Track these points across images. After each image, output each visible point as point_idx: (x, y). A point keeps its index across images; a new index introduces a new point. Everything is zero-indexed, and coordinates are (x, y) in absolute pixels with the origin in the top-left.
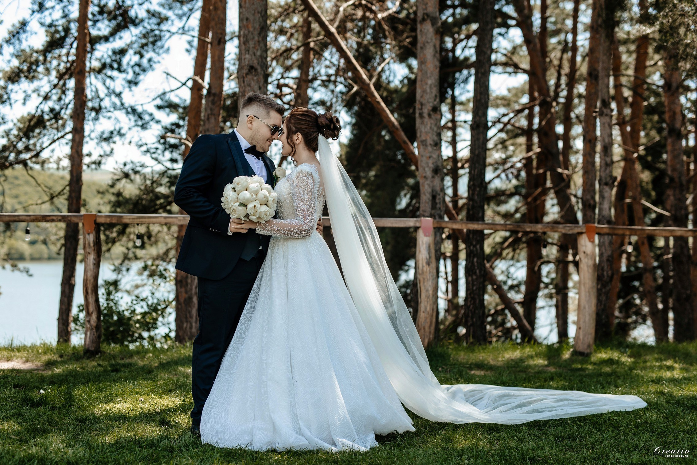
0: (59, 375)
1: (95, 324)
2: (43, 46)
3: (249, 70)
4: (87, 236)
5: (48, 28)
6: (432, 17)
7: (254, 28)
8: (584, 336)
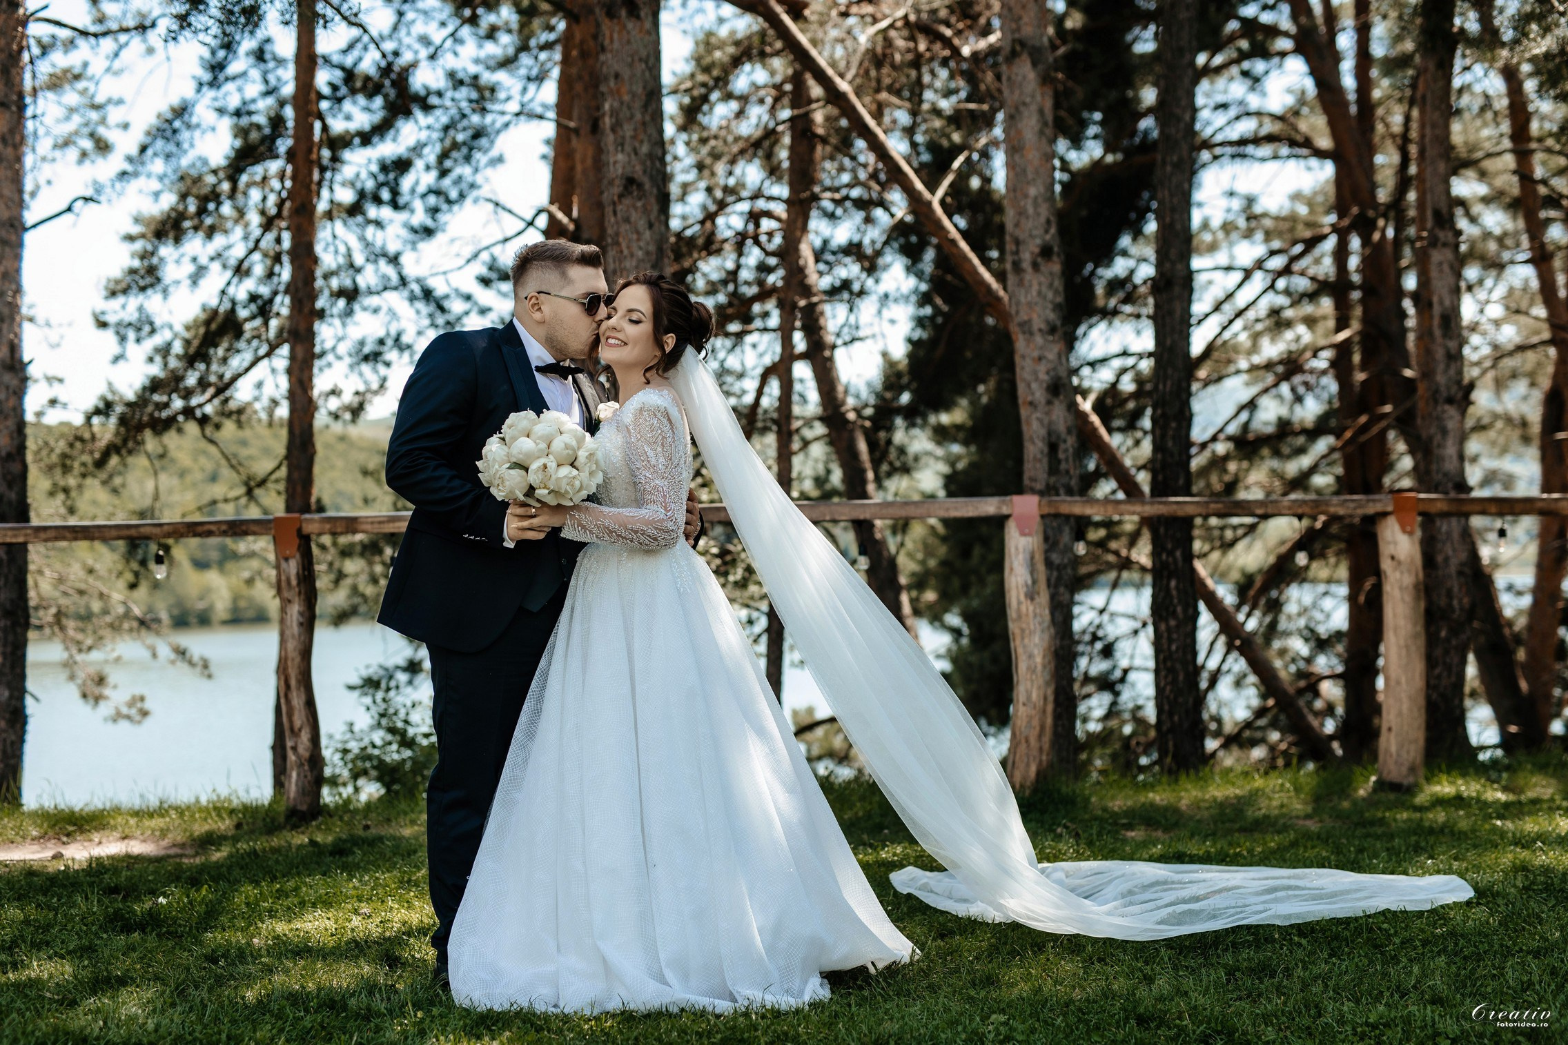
0: (218, 865)
1: (306, 755)
2: (227, 158)
3: (626, 188)
4: (284, 564)
5: (235, 119)
6: (1033, 47)
7: (634, 95)
8: (1401, 746)
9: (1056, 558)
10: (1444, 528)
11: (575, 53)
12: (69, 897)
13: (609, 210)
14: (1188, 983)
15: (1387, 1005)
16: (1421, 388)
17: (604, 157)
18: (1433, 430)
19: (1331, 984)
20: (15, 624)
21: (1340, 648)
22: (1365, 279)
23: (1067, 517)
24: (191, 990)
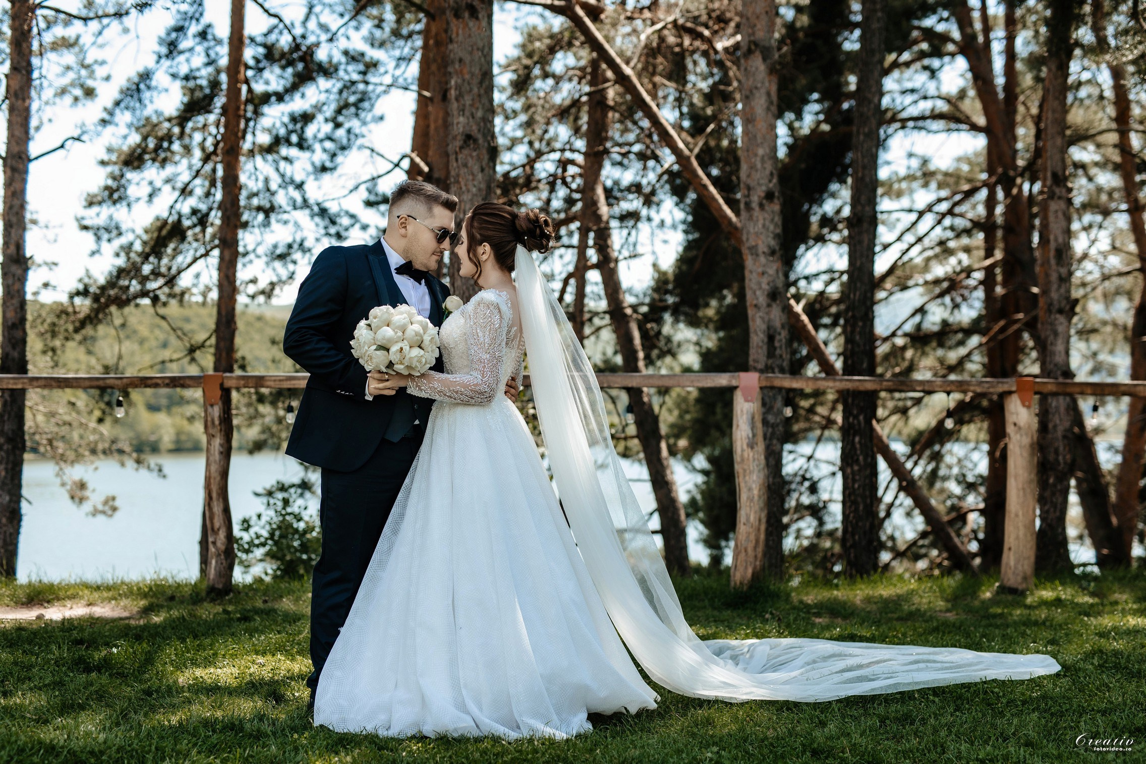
0: (156, 626)
1: (223, 548)
2: (178, 110)
3: (465, 142)
4: (210, 409)
5: (184, 82)
6: (764, 47)
7: (473, 75)
8: (1017, 561)
9: (771, 418)
10: (1054, 404)
11: (431, 42)
12: (47, 646)
13: (452, 157)
14: (852, 727)
15: (993, 746)
16: (1042, 302)
17: (449, 119)
18: (1048, 333)
19: (954, 730)
20: (15, 448)
21: (982, 489)
22: (1006, 221)
23: (780, 389)
24: (132, 715)
